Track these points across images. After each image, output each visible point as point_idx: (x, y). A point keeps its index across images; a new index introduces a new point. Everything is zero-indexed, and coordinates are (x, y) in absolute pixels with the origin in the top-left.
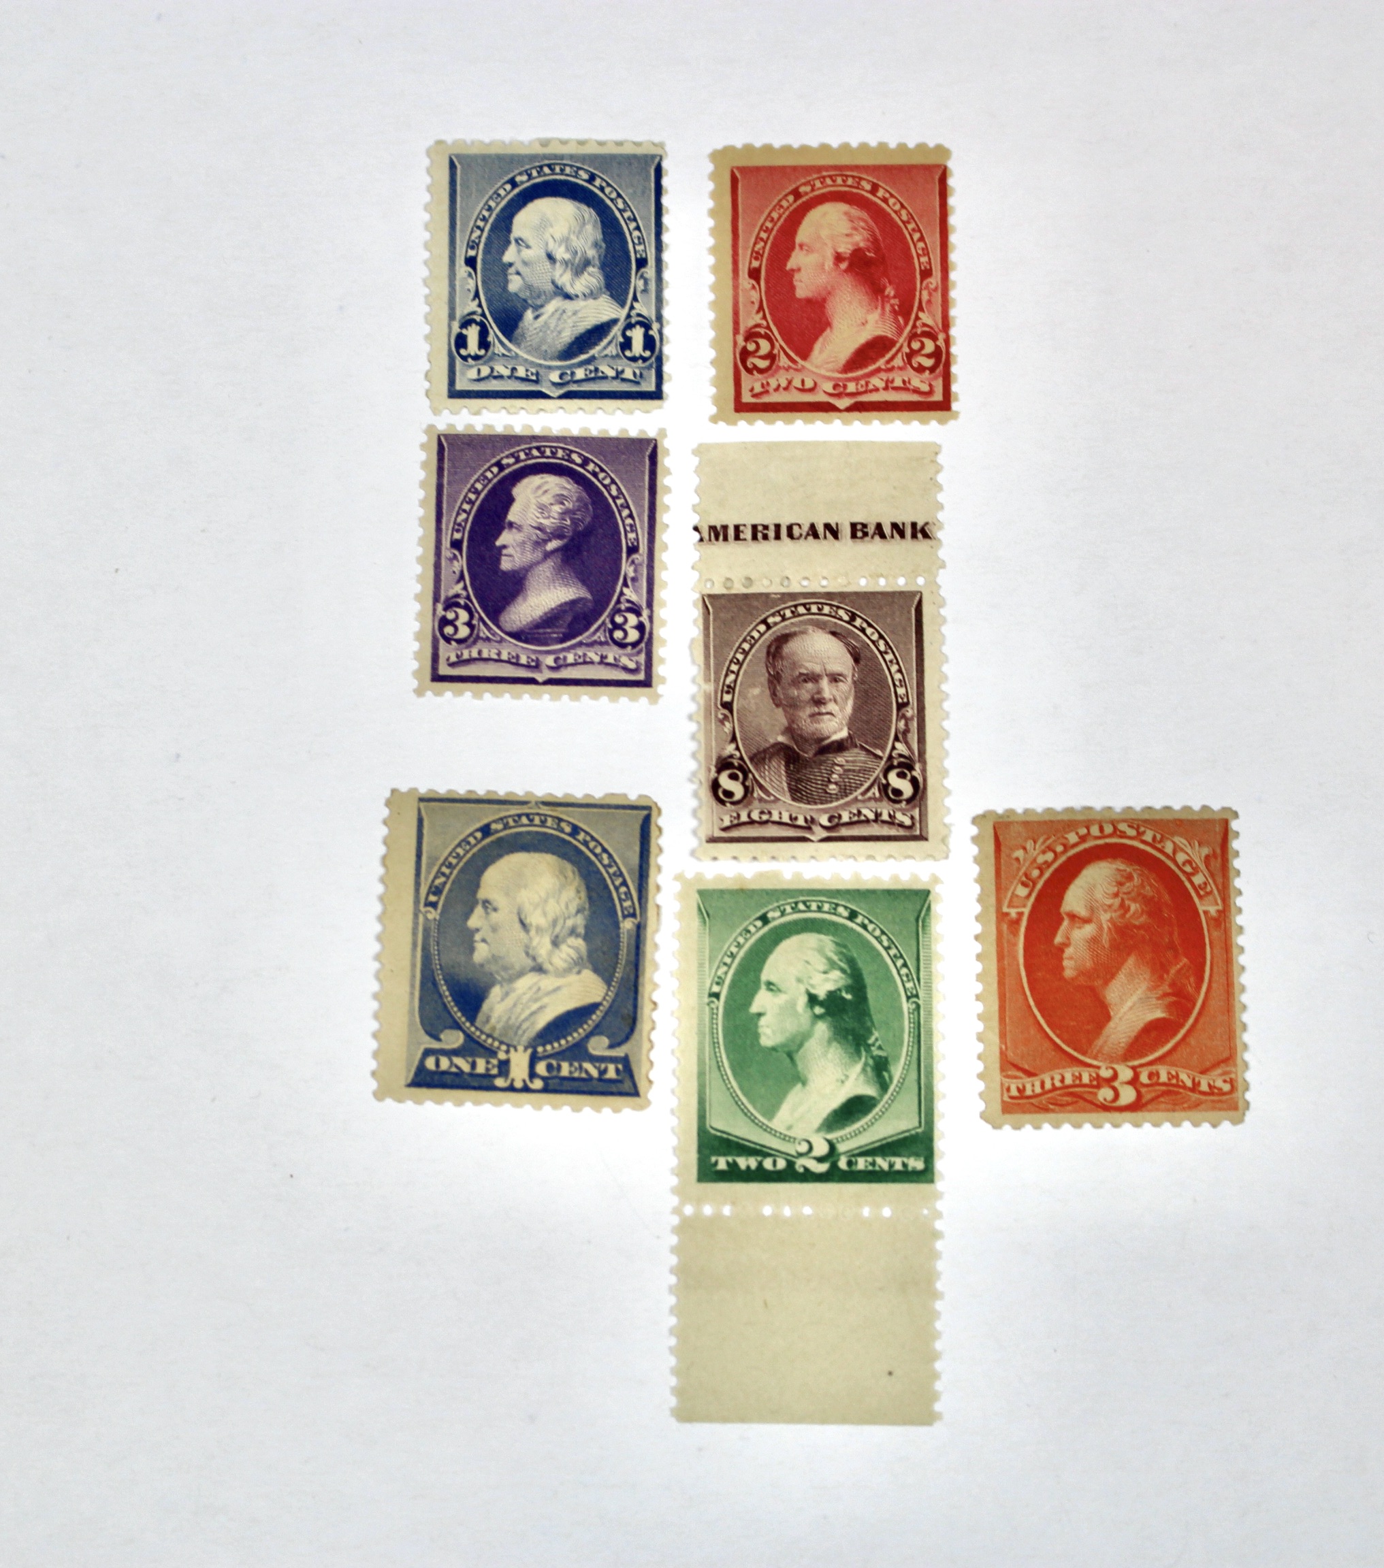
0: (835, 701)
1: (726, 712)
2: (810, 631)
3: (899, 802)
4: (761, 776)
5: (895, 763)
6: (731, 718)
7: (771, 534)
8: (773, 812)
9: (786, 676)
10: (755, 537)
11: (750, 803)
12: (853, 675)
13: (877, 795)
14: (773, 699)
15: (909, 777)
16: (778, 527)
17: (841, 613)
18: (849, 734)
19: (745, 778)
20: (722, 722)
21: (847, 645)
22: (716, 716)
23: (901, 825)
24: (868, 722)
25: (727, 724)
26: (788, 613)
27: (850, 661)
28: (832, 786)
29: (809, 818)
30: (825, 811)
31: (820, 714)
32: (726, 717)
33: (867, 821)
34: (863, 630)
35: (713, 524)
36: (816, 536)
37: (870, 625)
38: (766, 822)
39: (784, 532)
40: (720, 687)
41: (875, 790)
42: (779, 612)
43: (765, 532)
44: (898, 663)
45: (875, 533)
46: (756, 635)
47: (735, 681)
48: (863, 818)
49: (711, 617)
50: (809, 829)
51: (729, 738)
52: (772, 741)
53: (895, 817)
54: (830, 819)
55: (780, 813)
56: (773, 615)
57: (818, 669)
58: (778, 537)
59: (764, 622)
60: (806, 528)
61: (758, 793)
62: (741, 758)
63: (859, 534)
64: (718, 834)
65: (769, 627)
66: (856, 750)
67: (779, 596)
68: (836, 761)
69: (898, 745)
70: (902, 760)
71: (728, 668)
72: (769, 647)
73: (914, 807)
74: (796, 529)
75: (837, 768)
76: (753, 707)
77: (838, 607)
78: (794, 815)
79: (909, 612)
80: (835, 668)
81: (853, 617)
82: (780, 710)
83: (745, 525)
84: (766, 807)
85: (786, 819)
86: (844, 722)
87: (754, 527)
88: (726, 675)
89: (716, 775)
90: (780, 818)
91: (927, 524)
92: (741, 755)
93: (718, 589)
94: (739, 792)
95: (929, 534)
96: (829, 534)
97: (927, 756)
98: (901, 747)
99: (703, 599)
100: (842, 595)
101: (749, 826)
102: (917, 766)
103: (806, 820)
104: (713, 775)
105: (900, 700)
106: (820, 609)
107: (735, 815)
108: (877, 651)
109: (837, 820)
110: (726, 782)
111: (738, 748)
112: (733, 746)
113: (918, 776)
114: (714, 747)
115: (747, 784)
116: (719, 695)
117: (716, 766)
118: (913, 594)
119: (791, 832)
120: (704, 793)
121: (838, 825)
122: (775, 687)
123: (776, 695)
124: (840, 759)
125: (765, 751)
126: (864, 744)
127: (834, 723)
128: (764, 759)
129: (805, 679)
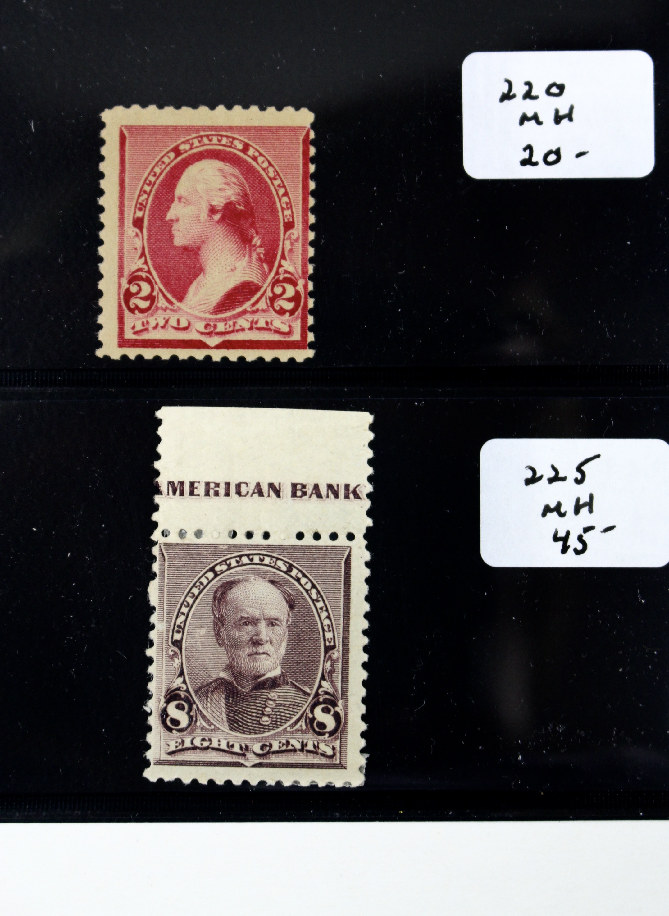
1: (176, 649)
2: (252, 579)
3: (324, 734)
4: (204, 708)
5: (321, 700)
6: (180, 655)
7: (222, 491)
8: (213, 739)
9: (230, 618)
10: (207, 494)
11: (193, 731)
12: (288, 620)
13: (304, 727)
14: (217, 640)
15: (332, 713)
16: (228, 484)
17: (280, 563)
18: (282, 673)
19: (190, 709)
20: (172, 658)
21: (284, 592)
22: (167, 653)
23: (323, 755)
24: (298, 663)
25: (176, 659)
26: (233, 563)
27: (285, 607)
28: (265, 718)
29: (244, 746)
30: (258, 740)
31: (257, 653)
32: (175, 654)
33: (295, 750)
34: (298, 580)
35: (171, 480)
36: (261, 494)
37: (305, 576)
38: (207, 748)
39: (233, 489)
40: (172, 628)
41: (302, 723)
42: (225, 561)
43: (217, 489)
44: (327, 610)
45: (312, 494)
46: (205, 581)
47: (185, 621)
48: (290, 747)
49: (167, 564)
50: (244, 755)
51: (178, 673)
52: (215, 677)
53: (318, 747)
54: (262, 748)
55: (219, 741)
56: (220, 563)
57: (257, 613)
58: (227, 494)
59: (212, 569)
60: (252, 487)
61: (200, 722)
62: (187, 691)
63: (299, 493)
64: (166, 757)
65: (216, 575)
66: (287, 687)
67: (226, 547)
68: (269, 696)
69: (324, 683)
70: (327, 696)
71: (179, 610)
72: (216, 592)
73: (336, 739)
74: (243, 487)
75: (271, 702)
76: (200, 646)
77: (278, 559)
78: (231, 744)
79: (339, 565)
80: (273, 613)
81: (290, 567)
82: (223, 648)
83: (199, 482)
84: (206, 735)
85: (224, 746)
86: (278, 662)
87: (207, 484)
88: (177, 617)
89: (165, 705)
90: (219, 745)
91: (358, 485)
92: (187, 688)
93: (173, 538)
94: (184, 721)
95: (360, 495)
96: (272, 493)
97: (349, 694)
98: (326, 685)
99: (160, 547)
100: (281, 548)
101: (191, 751)
102: (340, 703)
103: (241, 748)
104: (162, 704)
105: (328, 644)
106: (262, 560)
107: (180, 741)
108: (309, 600)
109: (268, 748)
110: (173, 711)
111: (184, 682)
112: (181, 679)
113: (340, 712)
114: (164, 680)
115: (191, 714)
116: (171, 634)
117: (165, 697)
118: (344, 548)
119: (228, 758)
120: (154, 721)
121: (268, 753)
122: (219, 629)
123: (220, 636)
124: (273, 694)
125: (208, 685)
126: (294, 682)
127: (269, 662)
128: (207, 693)
129: (245, 622)
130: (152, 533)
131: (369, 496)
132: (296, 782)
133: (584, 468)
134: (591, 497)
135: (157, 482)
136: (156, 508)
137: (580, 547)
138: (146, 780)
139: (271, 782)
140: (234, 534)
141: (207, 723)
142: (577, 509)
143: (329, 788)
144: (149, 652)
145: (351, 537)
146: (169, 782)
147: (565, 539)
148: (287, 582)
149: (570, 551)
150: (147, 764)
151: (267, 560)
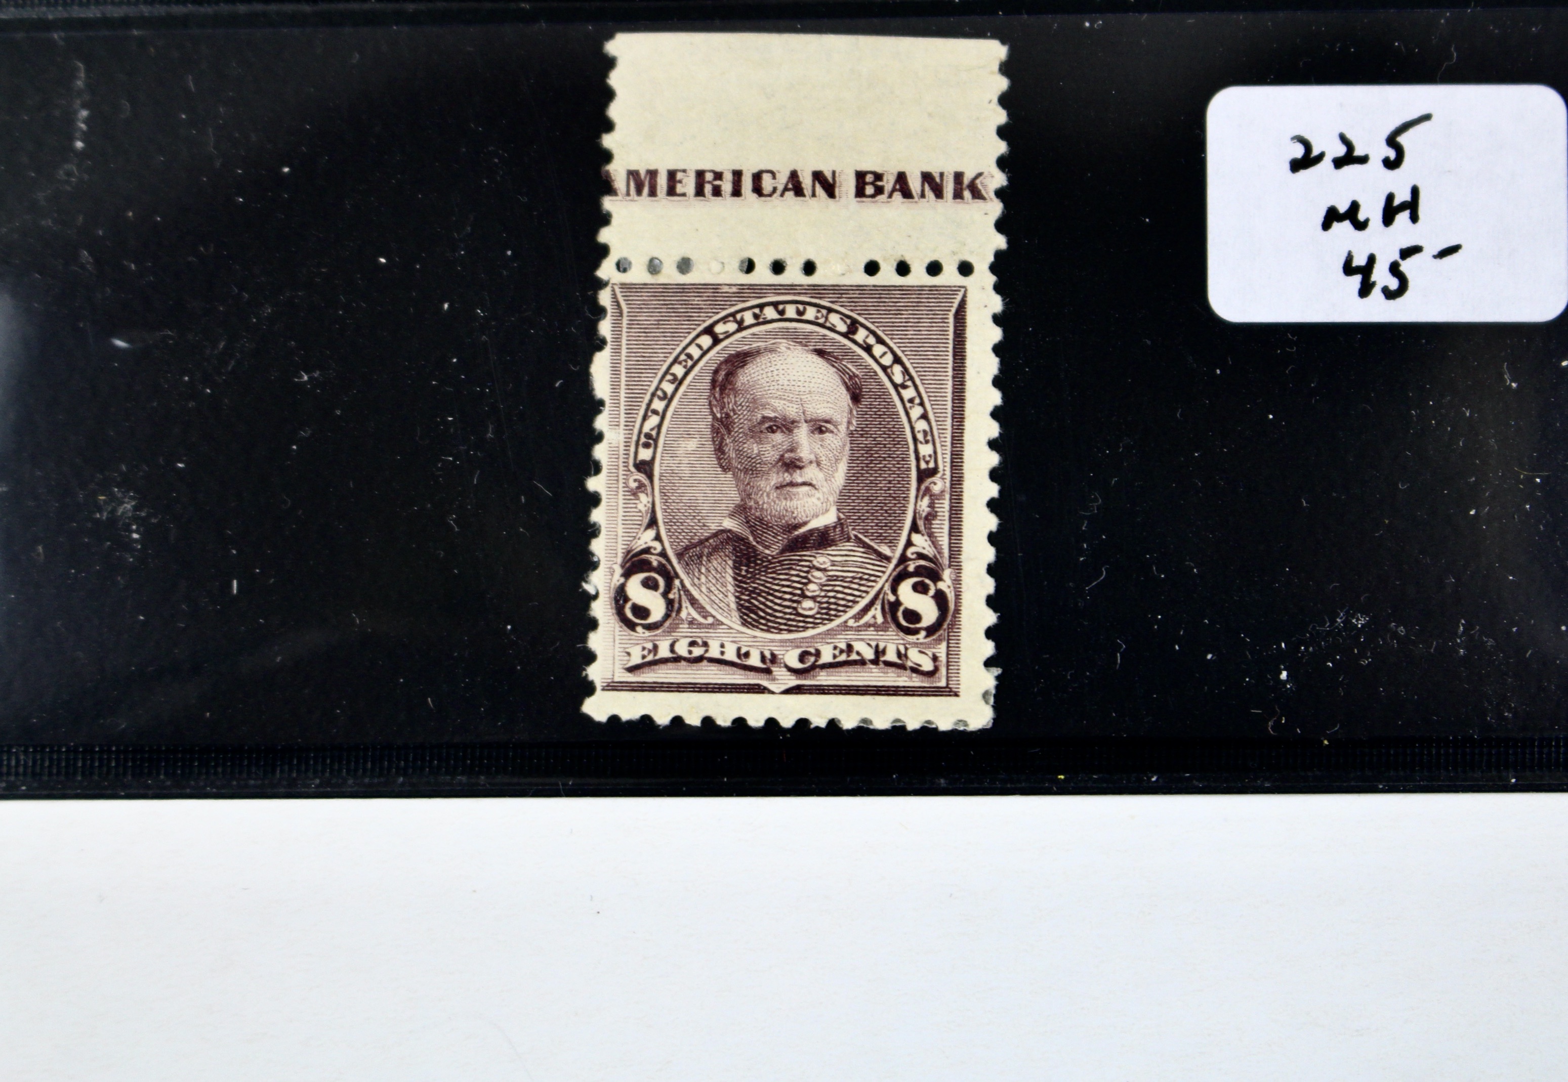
0: (818, 464)
1: (642, 477)
2: (782, 348)
3: (915, 632)
4: (694, 585)
5: (911, 568)
6: (649, 489)
7: (727, 186)
8: (710, 642)
9: (742, 421)
10: (700, 192)
11: (673, 629)
12: (849, 423)
13: (880, 620)
14: (719, 459)
15: (932, 592)
16: (737, 175)
17: (834, 319)
18: (839, 519)
19: (669, 587)
20: (634, 493)
21: (842, 372)
22: (626, 485)
23: (916, 670)
24: (869, 500)
25: (642, 496)
26: (748, 318)
27: (844, 398)
28: (807, 604)
29: (768, 655)
30: (794, 643)
31: (792, 484)
32: (641, 486)
33: (862, 662)
34: (868, 349)
35: (633, 167)
36: (798, 191)
37: (880, 341)
38: (700, 659)
39: (747, 184)
40: (635, 438)
41: (876, 612)
42: (733, 315)
43: (717, 183)
44: (922, 404)
45: (894, 190)
46: (695, 352)
47: (659, 426)
48: (854, 657)
49: (625, 321)
50: (768, 671)
51: (646, 521)
52: (714, 527)
53: (906, 656)
54: (802, 658)
55: (722, 646)
56: (724, 319)
57: (792, 411)
58: (737, 192)
59: (709, 331)
60: (783, 179)
61: (688, 611)
62: (663, 554)
63: (869, 190)
64: (623, 677)
65: (716, 341)
66: (849, 546)
67: (734, 289)
68: (815, 563)
69: (916, 538)
70: (922, 562)
71: (649, 405)
72: (716, 372)
73: (939, 641)
74: (766, 178)
75: (818, 574)
76: (686, 471)
77: (830, 310)
78: (743, 651)
79: (944, 320)
80: (821, 410)
81: (853, 327)
82: (729, 475)
83: (684, 171)
84: (699, 635)
85: (731, 655)
86: (831, 499)
87: (700, 174)
88: (645, 418)
89: (622, 580)
90: (722, 653)
91: (980, 175)
92: (664, 549)
93: (638, 275)
94: (657, 609)
95: (983, 192)
96: (819, 190)
97: (964, 557)
98: (921, 542)
99: (613, 290)
100: (837, 290)
101: (670, 665)
102: (947, 574)
103: (763, 659)
104: (618, 579)
105: (923, 466)
106: (800, 313)
107: (650, 646)
108: (888, 384)
109: (812, 659)
110: (637, 592)
111: (658, 538)
112: (651, 533)
113: (947, 591)
114: (620, 533)
115: (671, 596)
116: (632, 449)
117: (622, 566)
118: (952, 290)
119: (739, 678)
120: (601, 609)
121: (813, 667)
122: (723, 439)
123: (723, 453)
124: (822, 559)
125: (701, 542)
126: (861, 536)
127: (814, 500)
128: (700, 557)
129: (770, 427)
130: (597, 265)
131: (1000, 193)
132: (865, 721)
133: (1402, 139)
134: (1415, 192)
135: (608, 172)
136: (605, 219)
137: (1394, 284)
138: (588, 719)
139: (819, 721)
140: (750, 266)
141: (699, 613)
142: (1389, 214)
143: (928, 732)
144: (594, 484)
145: (965, 269)
146: (630, 723)
147: (1366, 271)
148: (847, 353)
149: (1376, 292)
150: (589, 689)
151: (811, 313)
